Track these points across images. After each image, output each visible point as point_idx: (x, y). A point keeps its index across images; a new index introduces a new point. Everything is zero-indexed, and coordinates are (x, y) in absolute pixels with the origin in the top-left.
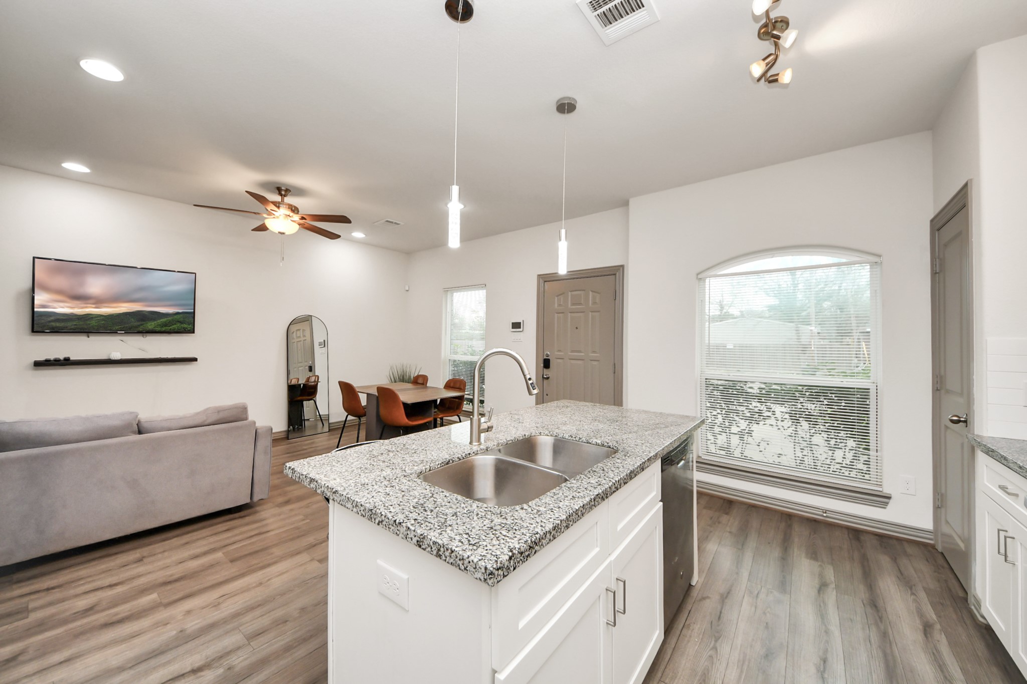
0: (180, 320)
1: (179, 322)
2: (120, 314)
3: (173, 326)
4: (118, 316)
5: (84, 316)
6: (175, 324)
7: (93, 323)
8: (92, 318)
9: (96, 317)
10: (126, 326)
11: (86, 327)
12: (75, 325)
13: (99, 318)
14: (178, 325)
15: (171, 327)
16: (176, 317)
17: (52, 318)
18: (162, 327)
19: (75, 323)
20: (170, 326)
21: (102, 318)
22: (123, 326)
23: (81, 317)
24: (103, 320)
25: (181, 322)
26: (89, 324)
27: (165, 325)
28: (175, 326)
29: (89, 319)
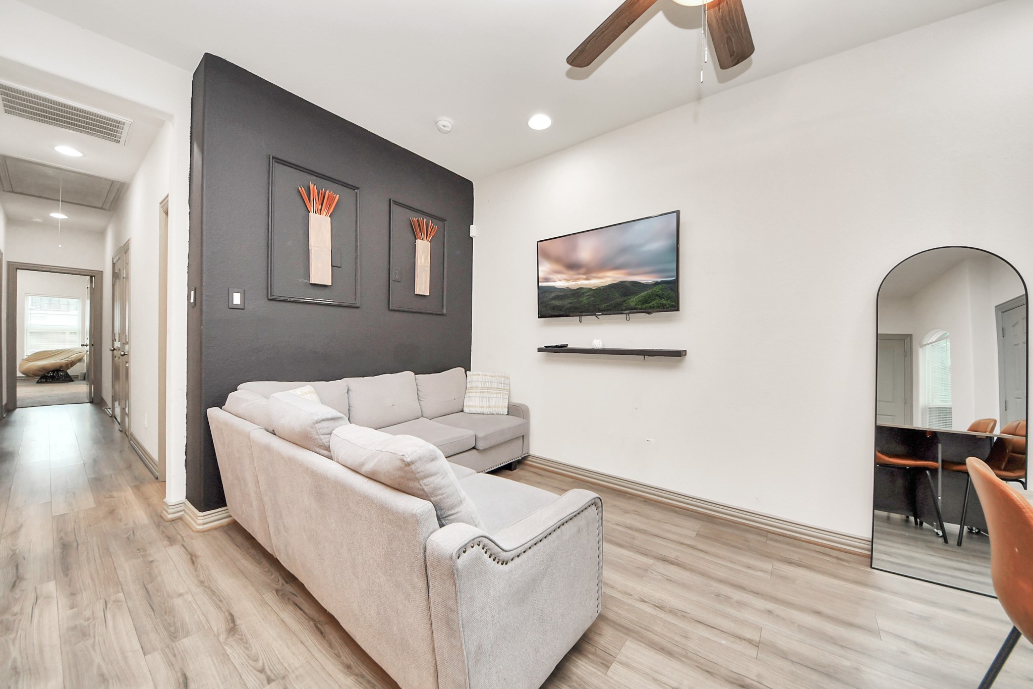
0: (659, 293)
1: (657, 295)
2: (606, 286)
3: (653, 303)
4: (604, 289)
5: (577, 291)
6: (655, 299)
7: (584, 300)
8: (583, 293)
9: (586, 293)
10: (611, 303)
11: (578, 305)
12: (571, 303)
13: (589, 294)
14: (658, 299)
15: (651, 304)
16: (656, 289)
17: (553, 295)
18: (643, 304)
19: (570, 301)
20: (649, 303)
21: (591, 292)
22: (608, 304)
23: (575, 292)
24: (592, 296)
25: (660, 297)
26: (581, 302)
27: (645, 301)
28: (654, 302)
29: (581, 295)
